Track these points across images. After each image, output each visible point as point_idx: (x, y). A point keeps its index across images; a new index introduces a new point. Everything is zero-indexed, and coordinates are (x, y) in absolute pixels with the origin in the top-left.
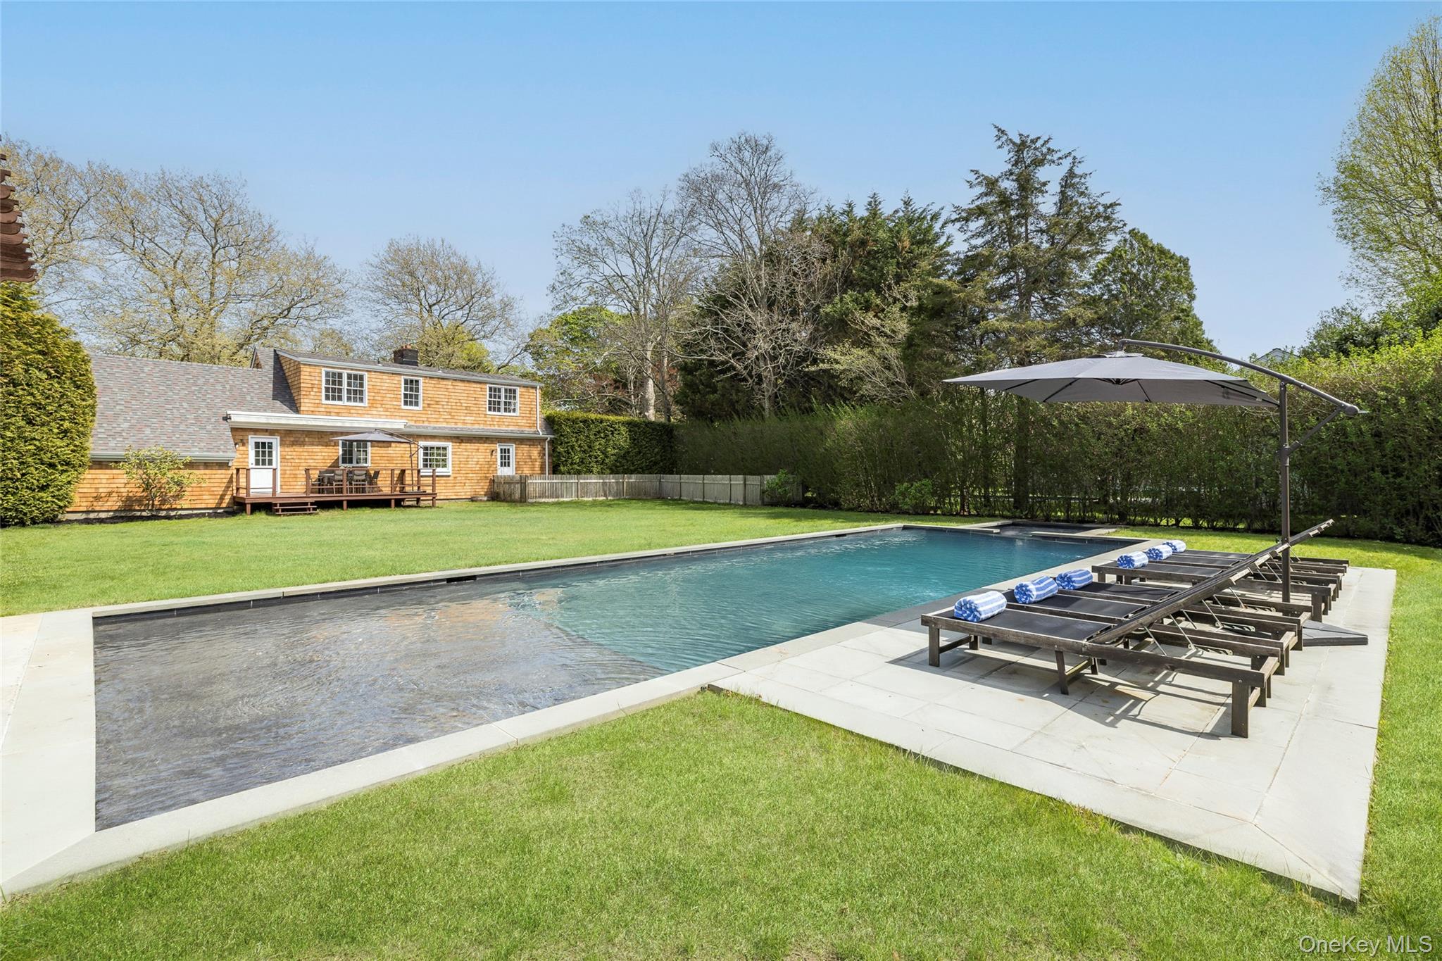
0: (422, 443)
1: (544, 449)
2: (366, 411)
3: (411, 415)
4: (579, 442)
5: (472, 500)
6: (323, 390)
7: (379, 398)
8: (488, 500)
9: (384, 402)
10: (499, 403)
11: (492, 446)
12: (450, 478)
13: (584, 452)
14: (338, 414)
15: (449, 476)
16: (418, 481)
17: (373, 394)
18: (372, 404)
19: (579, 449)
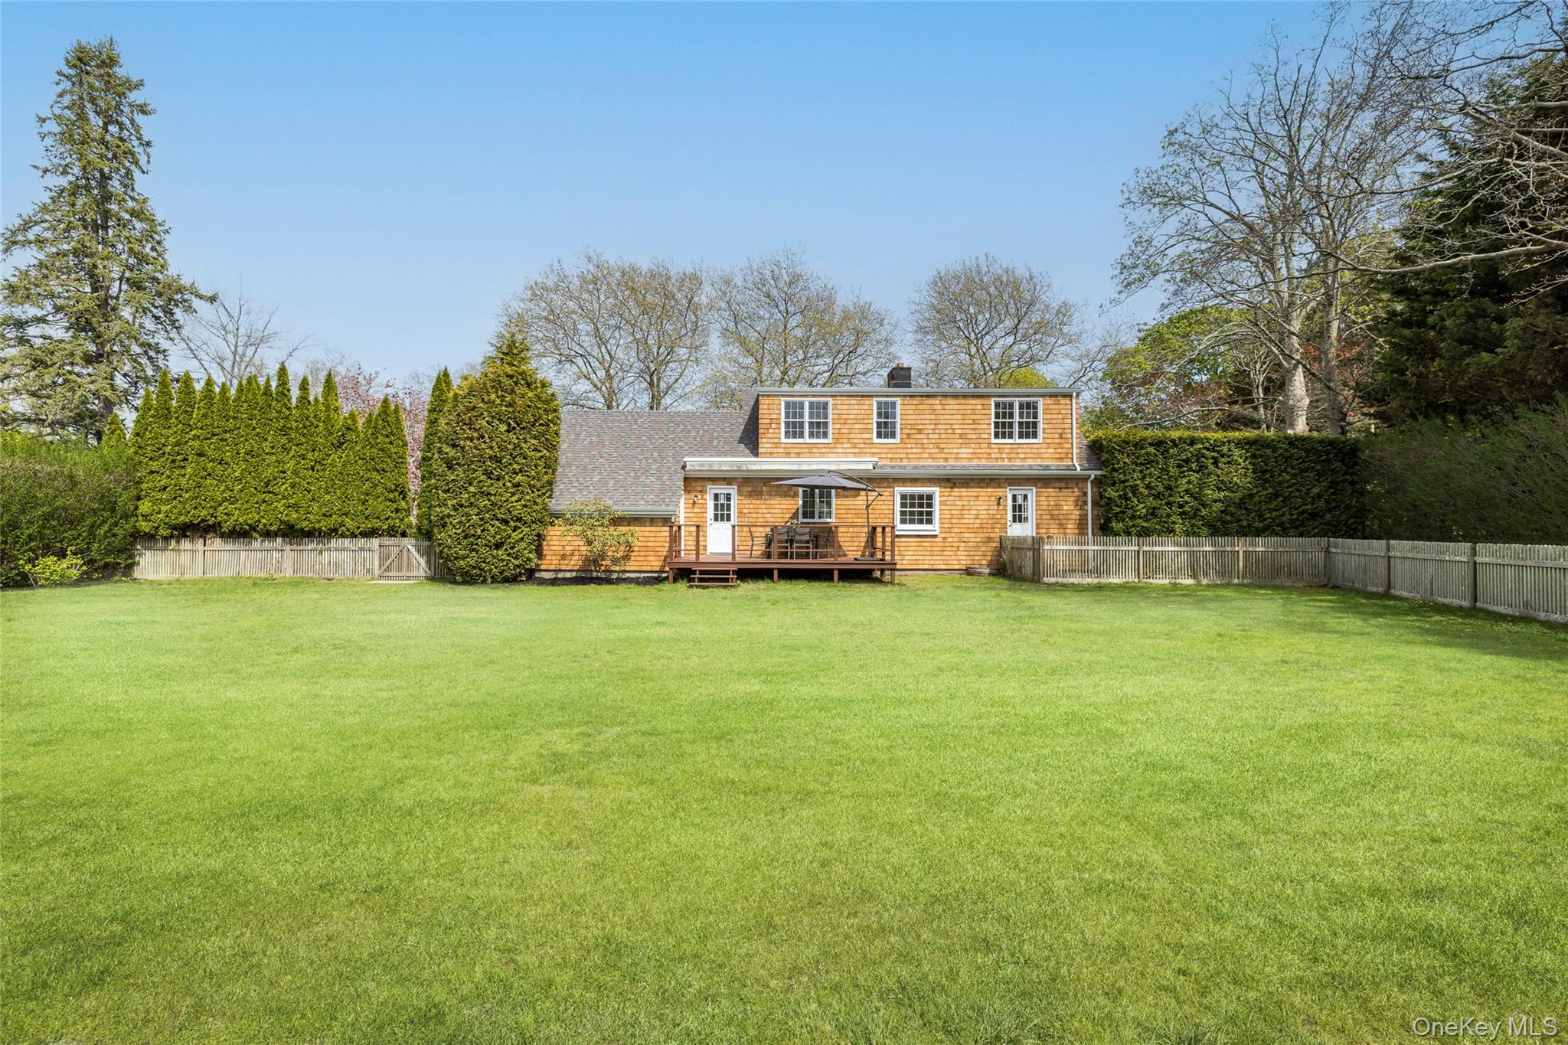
0: (900, 490)
1: (1085, 494)
2: (831, 449)
3: (884, 451)
4: (1147, 480)
5: (969, 572)
6: (783, 425)
7: (846, 431)
8: (990, 574)
9: (852, 436)
10: (1011, 425)
11: (999, 492)
12: (937, 540)
13: (1157, 496)
14: (798, 454)
15: (935, 536)
16: (893, 543)
17: (838, 426)
18: (837, 441)
19: (1146, 492)
